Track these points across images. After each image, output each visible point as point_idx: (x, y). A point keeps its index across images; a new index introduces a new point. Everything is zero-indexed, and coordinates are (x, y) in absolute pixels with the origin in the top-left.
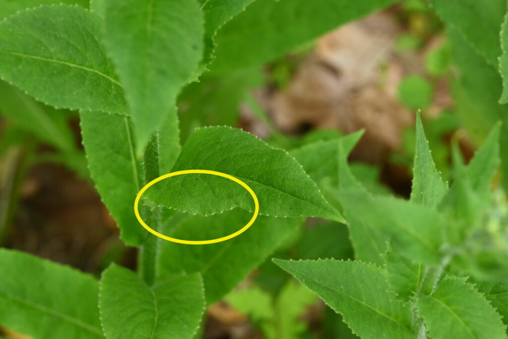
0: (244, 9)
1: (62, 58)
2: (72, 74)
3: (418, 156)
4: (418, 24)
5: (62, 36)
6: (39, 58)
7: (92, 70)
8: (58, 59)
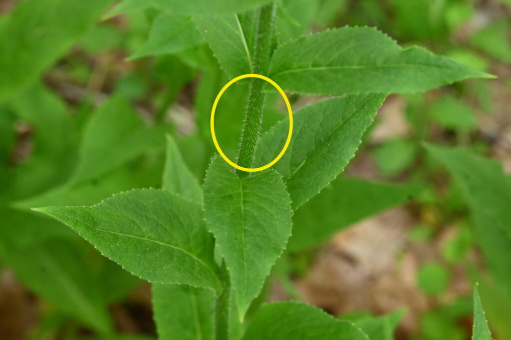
0: (319, 192)
1: (153, 236)
2: (162, 251)
3: (476, 325)
4: (430, 217)
5: (152, 216)
6: (133, 236)
7: (177, 248)
8: (149, 238)
